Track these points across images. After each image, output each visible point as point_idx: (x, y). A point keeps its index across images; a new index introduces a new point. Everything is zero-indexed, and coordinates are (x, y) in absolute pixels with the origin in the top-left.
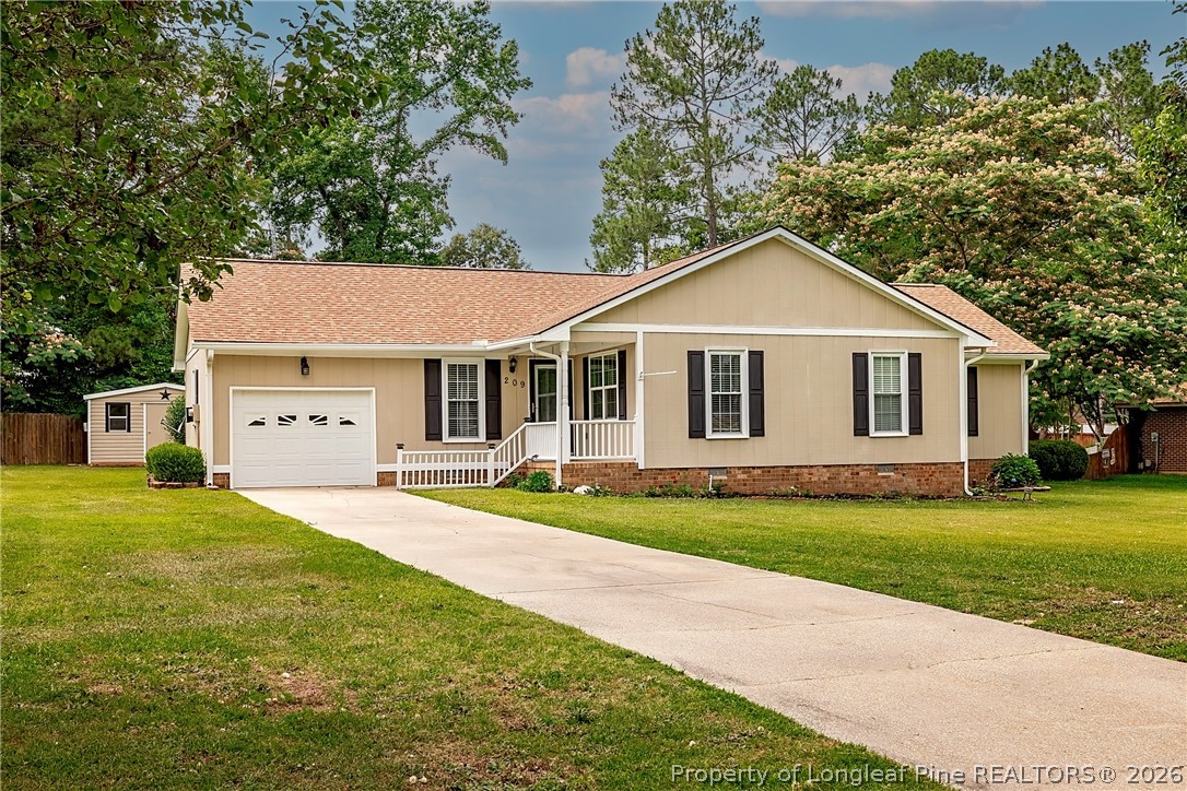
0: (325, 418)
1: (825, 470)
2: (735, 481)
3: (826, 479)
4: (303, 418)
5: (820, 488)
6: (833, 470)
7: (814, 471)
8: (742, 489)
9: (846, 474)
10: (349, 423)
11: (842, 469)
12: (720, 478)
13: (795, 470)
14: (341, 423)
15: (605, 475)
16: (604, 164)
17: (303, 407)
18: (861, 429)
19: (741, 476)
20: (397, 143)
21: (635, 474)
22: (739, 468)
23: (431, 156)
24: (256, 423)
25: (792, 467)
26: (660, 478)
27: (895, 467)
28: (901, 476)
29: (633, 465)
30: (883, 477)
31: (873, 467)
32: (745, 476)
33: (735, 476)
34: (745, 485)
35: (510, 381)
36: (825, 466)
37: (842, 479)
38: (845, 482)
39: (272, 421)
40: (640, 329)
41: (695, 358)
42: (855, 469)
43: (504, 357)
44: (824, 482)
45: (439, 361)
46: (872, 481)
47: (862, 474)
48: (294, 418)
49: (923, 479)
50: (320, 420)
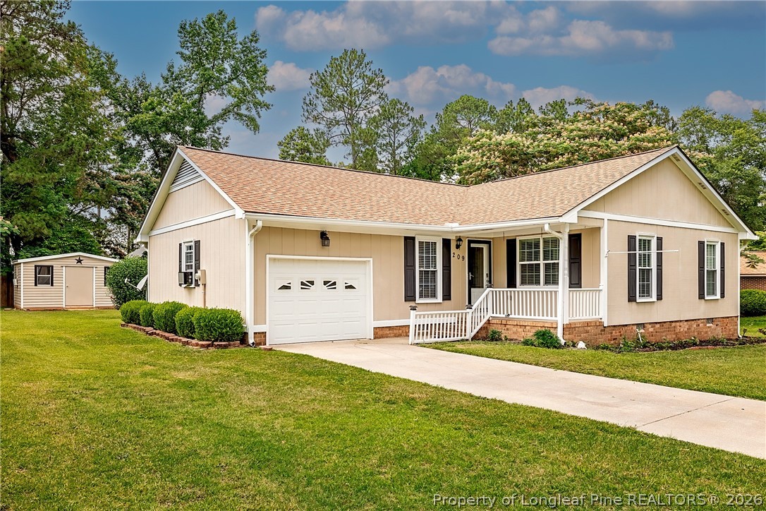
0: (335, 283)
2: (648, 333)
3: (686, 330)
4: (319, 283)
6: (689, 323)
7: (681, 324)
8: (651, 339)
9: (694, 326)
10: (352, 287)
11: (692, 322)
12: (641, 331)
13: (674, 325)
14: (346, 287)
15: (587, 332)
16: (280, 144)
17: (318, 274)
18: (702, 294)
19: (651, 330)
20: (198, 114)
21: (602, 331)
22: (650, 323)
23: (218, 125)
24: (284, 287)
26: (614, 333)
27: (713, 320)
28: (715, 326)
29: (601, 324)
30: (709, 327)
31: (705, 321)
33: (648, 330)
35: (456, 255)
36: (686, 321)
37: (693, 329)
38: (694, 332)
39: (296, 286)
40: (606, 217)
41: (631, 241)
43: (452, 237)
45: (413, 239)
46: (704, 330)
47: (701, 325)
48: (312, 283)
49: (723, 328)
50: (331, 285)
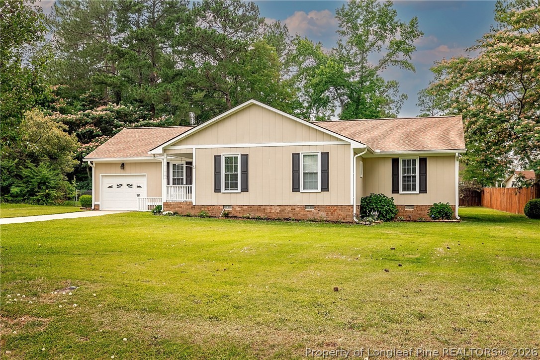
0: (132, 185)
1: (278, 207)
2: (235, 211)
3: (278, 211)
4: (125, 185)
5: (276, 215)
6: (282, 207)
7: (272, 207)
8: (238, 215)
9: (289, 209)
10: (140, 187)
11: (287, 207)
12: (229, 209)
13: (263, 207)
14: (137, 187)
15: (180, 207)
17: (125, 181)
18: (296, 188)
19: (238, 209)
20: (362, 69)
21: (192, 207)
22: (237, 206)
24: (110, 187)
25: (262, 205)
26: (203, 209)
27: (315, 207)
28: (317, 211)
29: (191, 203)
30: (308, 211)
31: (303, 206)
32: (240, 209)
33: (235, 209)
34: (240, 213)
36: (278, 206)
37: (287, 211)
38: (288, 213)
39: (115, 186)
40: (194, 147)
41: (217, 158)
42: (293, 207)
44: (278, 213)
46: (302, 213)
47: (297, 209)
48: (122, 185)
49: (329, 213)
50: (130, 186)
